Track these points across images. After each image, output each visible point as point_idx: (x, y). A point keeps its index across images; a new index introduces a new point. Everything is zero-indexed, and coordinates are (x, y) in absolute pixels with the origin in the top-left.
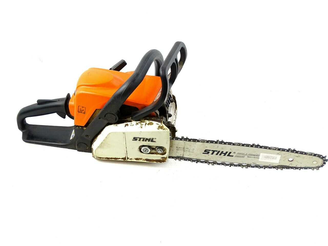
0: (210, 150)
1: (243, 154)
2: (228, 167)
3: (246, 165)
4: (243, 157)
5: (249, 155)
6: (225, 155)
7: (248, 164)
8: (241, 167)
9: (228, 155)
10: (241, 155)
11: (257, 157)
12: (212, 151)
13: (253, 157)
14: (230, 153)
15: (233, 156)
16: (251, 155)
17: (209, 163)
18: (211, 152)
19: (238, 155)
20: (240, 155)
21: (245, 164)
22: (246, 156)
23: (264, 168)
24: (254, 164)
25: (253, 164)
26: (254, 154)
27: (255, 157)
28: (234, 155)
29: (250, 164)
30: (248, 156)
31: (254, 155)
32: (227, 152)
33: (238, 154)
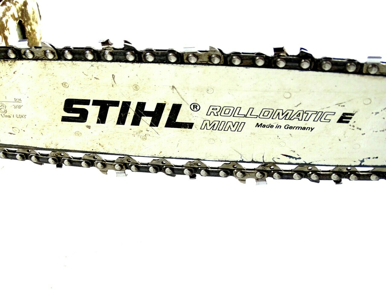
0: (87, 102)
1: (235, 111)
2: (184, 179)
3: (256, 166)
4: (238, 127)
5: (264, 113)
6: (155, 123)
7: (265, 164)
8: (236, 177)
9: (172, 123)
10: (226, 119)
11: (302, 124)
12: (96, 103)
13: (283, 123)
14: (176, 108)
15: (190, 126)
16: (274, 114)
17: (104, 164)
18: (93, 111)
19: (212, 118)
20: (220, 118)
21: (253, 162)
22: (251, 123)
23: (334, 177)
24: (293, 161)
25: (287, 160)
26: (285, 105)
27: (291, 123)
28: (197, 118)
29: (275, 164)
30: (260, 121)
31: (286, 115)
32: (160, 107)
33: (214, 110)
